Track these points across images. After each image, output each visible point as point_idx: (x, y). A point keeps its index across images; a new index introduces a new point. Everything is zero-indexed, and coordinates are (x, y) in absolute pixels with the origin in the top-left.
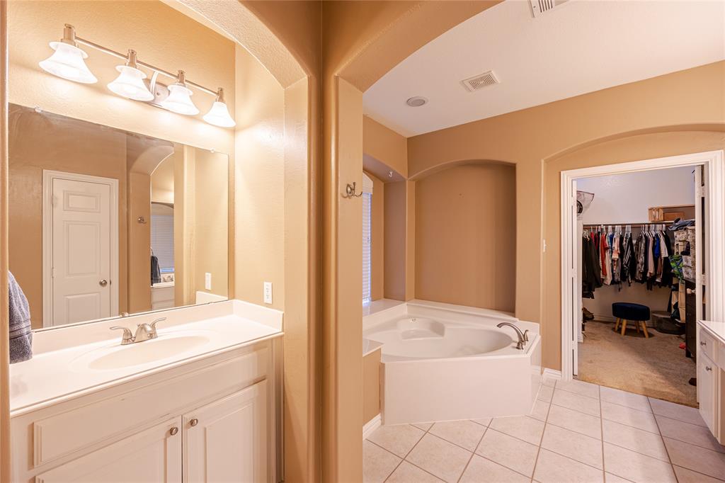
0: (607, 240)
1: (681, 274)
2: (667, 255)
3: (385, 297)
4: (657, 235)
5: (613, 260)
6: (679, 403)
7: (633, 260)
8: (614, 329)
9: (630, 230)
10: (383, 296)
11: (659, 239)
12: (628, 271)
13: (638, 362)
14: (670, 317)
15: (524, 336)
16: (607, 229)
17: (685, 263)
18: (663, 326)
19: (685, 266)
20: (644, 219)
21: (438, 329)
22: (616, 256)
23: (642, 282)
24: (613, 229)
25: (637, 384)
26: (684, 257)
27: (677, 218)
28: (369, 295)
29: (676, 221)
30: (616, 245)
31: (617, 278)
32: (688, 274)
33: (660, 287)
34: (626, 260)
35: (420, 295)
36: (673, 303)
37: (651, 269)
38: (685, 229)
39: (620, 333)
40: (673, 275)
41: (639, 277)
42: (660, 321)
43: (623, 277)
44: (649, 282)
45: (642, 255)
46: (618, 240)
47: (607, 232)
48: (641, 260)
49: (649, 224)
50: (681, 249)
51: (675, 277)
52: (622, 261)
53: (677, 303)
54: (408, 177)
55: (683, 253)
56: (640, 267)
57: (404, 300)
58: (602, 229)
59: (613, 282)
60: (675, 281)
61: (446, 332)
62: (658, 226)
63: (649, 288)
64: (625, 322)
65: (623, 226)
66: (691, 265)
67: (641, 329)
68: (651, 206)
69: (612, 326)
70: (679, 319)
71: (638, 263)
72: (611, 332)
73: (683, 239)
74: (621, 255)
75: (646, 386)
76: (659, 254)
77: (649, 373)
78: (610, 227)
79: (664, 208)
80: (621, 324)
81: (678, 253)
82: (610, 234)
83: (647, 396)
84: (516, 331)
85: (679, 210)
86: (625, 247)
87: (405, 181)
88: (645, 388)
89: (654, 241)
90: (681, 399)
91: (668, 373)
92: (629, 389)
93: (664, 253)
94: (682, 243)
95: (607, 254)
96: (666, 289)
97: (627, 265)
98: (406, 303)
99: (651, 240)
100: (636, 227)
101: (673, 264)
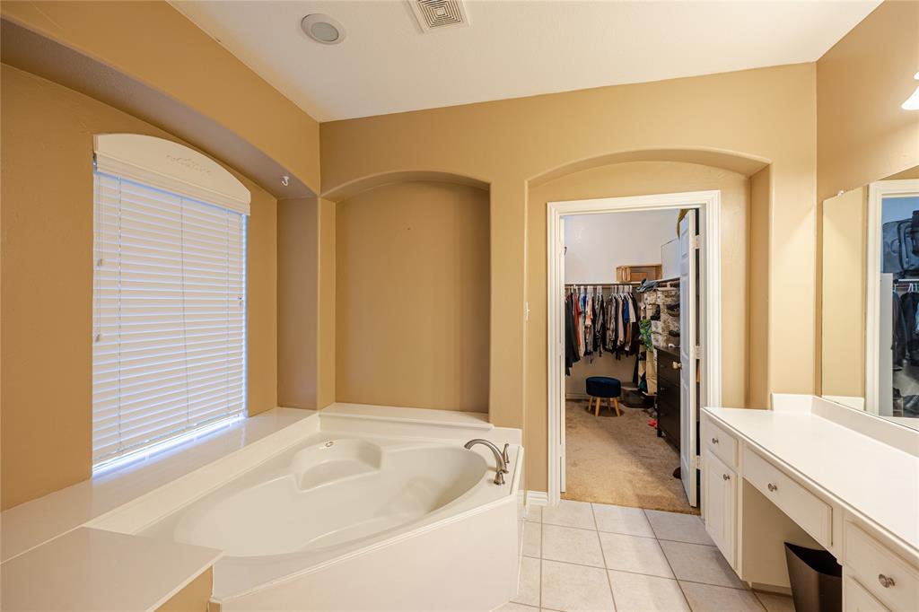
0: (581, 303)
1: (649, 342)
2: (635, 321)
3: (280, 405)
4: (625, 297)
5: (586, 327)
6: (674, 511)
7: (604, 328)
8: (587, 408)
9: (601, 291)
10: (276, 404)
11: (627, 302)
12: (599, 340)
13: (620, 454)
14: (636, 389)
15: (503, 455)
16: (579, 289)
17: (654, 329)
18: (631, 400)
19: (654, 333)
20: (612, 279)
21: (371, 456)
22: (589, 322)
23: (612, 351)
24: (586, 289)
25: (628, 491)
26: (653, 322)
27: (642, 279)
28: (244, 406)
29: (643, 282)
30: (589, 309)
31: (590, 348)
32: (657, 341)
33: (627, 356)
34: (598, 327)
35: (345, 394)
36: (641, 374)
37: (621, 337)
38: (655, 290)
39: (594, 414)
40: (642, 342)
41: (610, 346)
42: (627, 394)
43: (595, 347)
44: (618, 351)
45: (613, 320)
46: (590, 303)
47: (580, 294)
48: (612, 326)
49: (617, 285)
50: (649, 314)
51: (643, 344)
52: (594, 328)
53: (645, 374)
54: (322, 191)
55: (653, 318)
56: (610, 334)
57: (314, 408)
58: (575, 290)
59: (587, 353)
60: (641, 349)
61: (385, 461)
62: (625, 287)
63: (618, 358)
64: (599, 399)
65: (595, 286)
66: (660, 331)
67: (612, 406)
68: (618, 266)
69: (584, 404)
70: (647, 391)
71: (609, 329)
72: (584, 412)
73: (653, 302)
74: (594, 321)
75: (638, 491)
76: (628, 319)
77: (634, 468)
78: (582, 287)
79: (631, 267)
80: (595, 401)
81: (645, 318)
82: (582, 296)
83: (642, 508)
84: (492, 449)
85: (643, 269)
86: (598, 311)
87: (315, 198)
88: (638, 495)
89: (623, 304)
90: (674, 506)
91: (651, 465)
92: (622, 502)
93: (633, 319)
94: (650, 307)
95: (581, 320)
96: (632, 359)
97: (599, 332)
98: (318, 414)
99: (621, 303)
100: (607, 287)
101: (642, 331)
